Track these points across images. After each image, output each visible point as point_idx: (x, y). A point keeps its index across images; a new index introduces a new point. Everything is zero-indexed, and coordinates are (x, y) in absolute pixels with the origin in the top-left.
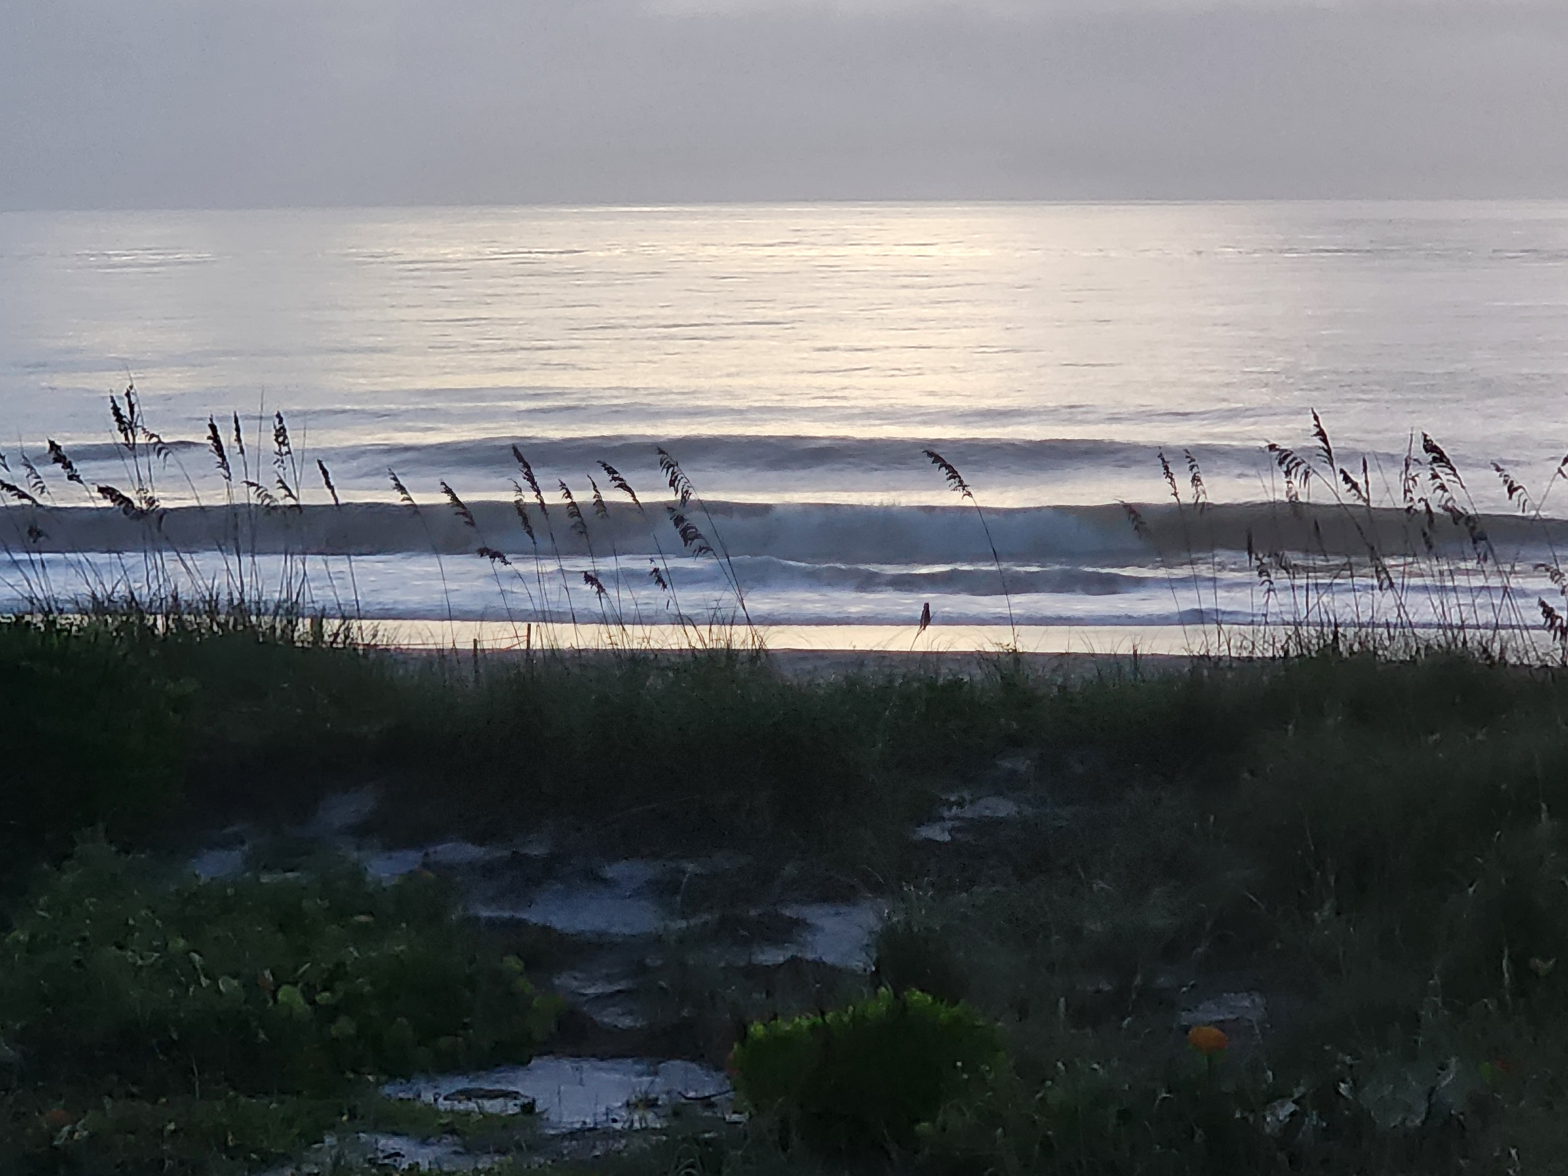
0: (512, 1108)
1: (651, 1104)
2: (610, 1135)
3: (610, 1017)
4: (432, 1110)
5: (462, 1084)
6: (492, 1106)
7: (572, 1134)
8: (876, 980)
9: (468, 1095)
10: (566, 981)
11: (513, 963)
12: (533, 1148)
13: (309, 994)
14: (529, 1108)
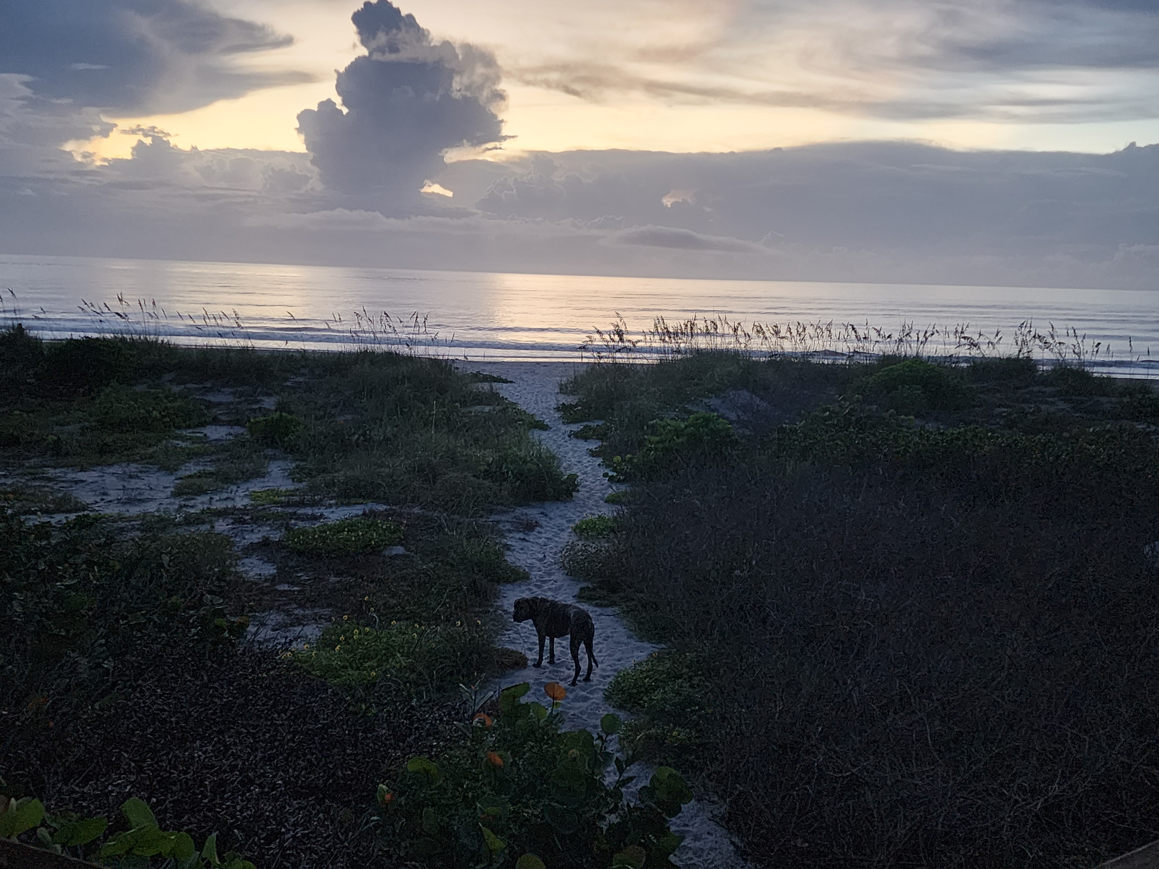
0: (201, 435)
1: (231, 434)
2: (221, 440)
3: (224, 418)
4: (186, 436)
5: (191, 431)
6: (198, 435)
7: (215, 440)
8: (276, 411)
9: (193, 433)
10: (215, 410)
11: (203, 407)
12: (206, 443)
13: (160, 413)
14: (205, 435)
